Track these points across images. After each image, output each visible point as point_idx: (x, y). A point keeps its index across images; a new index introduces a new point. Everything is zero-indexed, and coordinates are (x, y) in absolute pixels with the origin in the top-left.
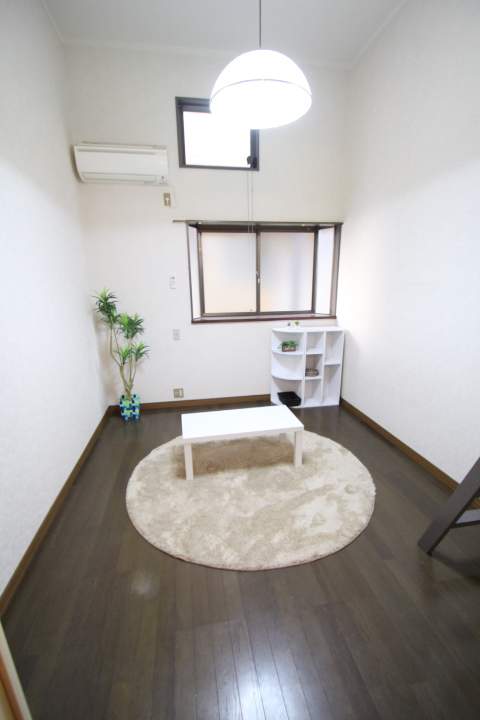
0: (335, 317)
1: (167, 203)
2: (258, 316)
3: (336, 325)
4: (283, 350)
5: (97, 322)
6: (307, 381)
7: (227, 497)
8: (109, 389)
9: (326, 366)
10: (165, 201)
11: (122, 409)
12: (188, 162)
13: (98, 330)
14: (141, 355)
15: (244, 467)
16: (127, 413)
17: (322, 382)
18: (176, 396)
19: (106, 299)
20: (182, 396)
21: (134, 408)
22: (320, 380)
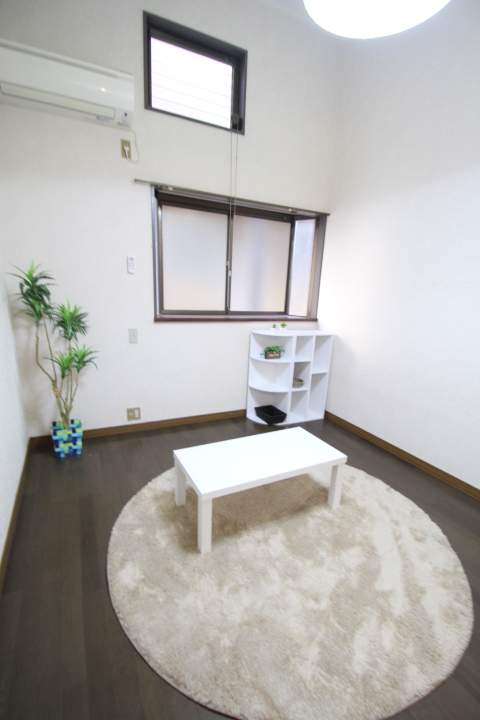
0: (316, 320)
1: (126, 154)
2: (227, 316)
3: (317, 328)
4: (266, 357)
5: (14, 314)
6: (293, 393)
7: (274, 575)
8: (31, 413)
9: (313, 375)
10: (124, 151)
11: (56, 443)
12: (155, 104)
13: (15, 327)
14: (84, 363)
15: (271, 520)
16: (63, 448)
17: (308, 393)
18: (129, 418)
19: (35, 280)
20: (139, 418)
21: (74, 440)
22: (305, 392)
